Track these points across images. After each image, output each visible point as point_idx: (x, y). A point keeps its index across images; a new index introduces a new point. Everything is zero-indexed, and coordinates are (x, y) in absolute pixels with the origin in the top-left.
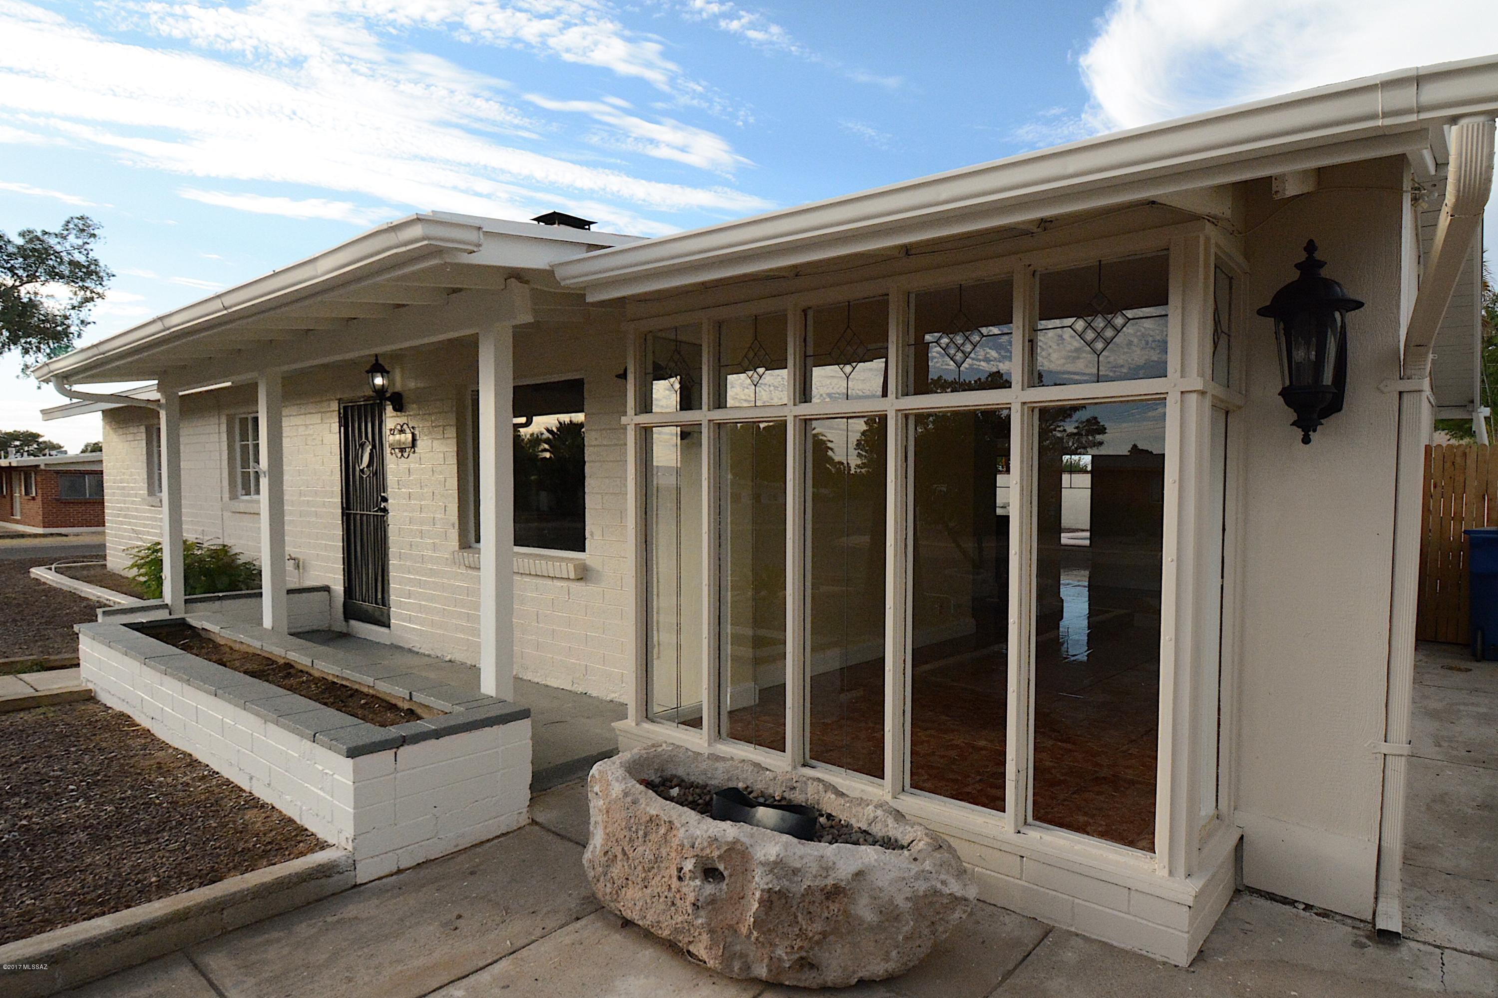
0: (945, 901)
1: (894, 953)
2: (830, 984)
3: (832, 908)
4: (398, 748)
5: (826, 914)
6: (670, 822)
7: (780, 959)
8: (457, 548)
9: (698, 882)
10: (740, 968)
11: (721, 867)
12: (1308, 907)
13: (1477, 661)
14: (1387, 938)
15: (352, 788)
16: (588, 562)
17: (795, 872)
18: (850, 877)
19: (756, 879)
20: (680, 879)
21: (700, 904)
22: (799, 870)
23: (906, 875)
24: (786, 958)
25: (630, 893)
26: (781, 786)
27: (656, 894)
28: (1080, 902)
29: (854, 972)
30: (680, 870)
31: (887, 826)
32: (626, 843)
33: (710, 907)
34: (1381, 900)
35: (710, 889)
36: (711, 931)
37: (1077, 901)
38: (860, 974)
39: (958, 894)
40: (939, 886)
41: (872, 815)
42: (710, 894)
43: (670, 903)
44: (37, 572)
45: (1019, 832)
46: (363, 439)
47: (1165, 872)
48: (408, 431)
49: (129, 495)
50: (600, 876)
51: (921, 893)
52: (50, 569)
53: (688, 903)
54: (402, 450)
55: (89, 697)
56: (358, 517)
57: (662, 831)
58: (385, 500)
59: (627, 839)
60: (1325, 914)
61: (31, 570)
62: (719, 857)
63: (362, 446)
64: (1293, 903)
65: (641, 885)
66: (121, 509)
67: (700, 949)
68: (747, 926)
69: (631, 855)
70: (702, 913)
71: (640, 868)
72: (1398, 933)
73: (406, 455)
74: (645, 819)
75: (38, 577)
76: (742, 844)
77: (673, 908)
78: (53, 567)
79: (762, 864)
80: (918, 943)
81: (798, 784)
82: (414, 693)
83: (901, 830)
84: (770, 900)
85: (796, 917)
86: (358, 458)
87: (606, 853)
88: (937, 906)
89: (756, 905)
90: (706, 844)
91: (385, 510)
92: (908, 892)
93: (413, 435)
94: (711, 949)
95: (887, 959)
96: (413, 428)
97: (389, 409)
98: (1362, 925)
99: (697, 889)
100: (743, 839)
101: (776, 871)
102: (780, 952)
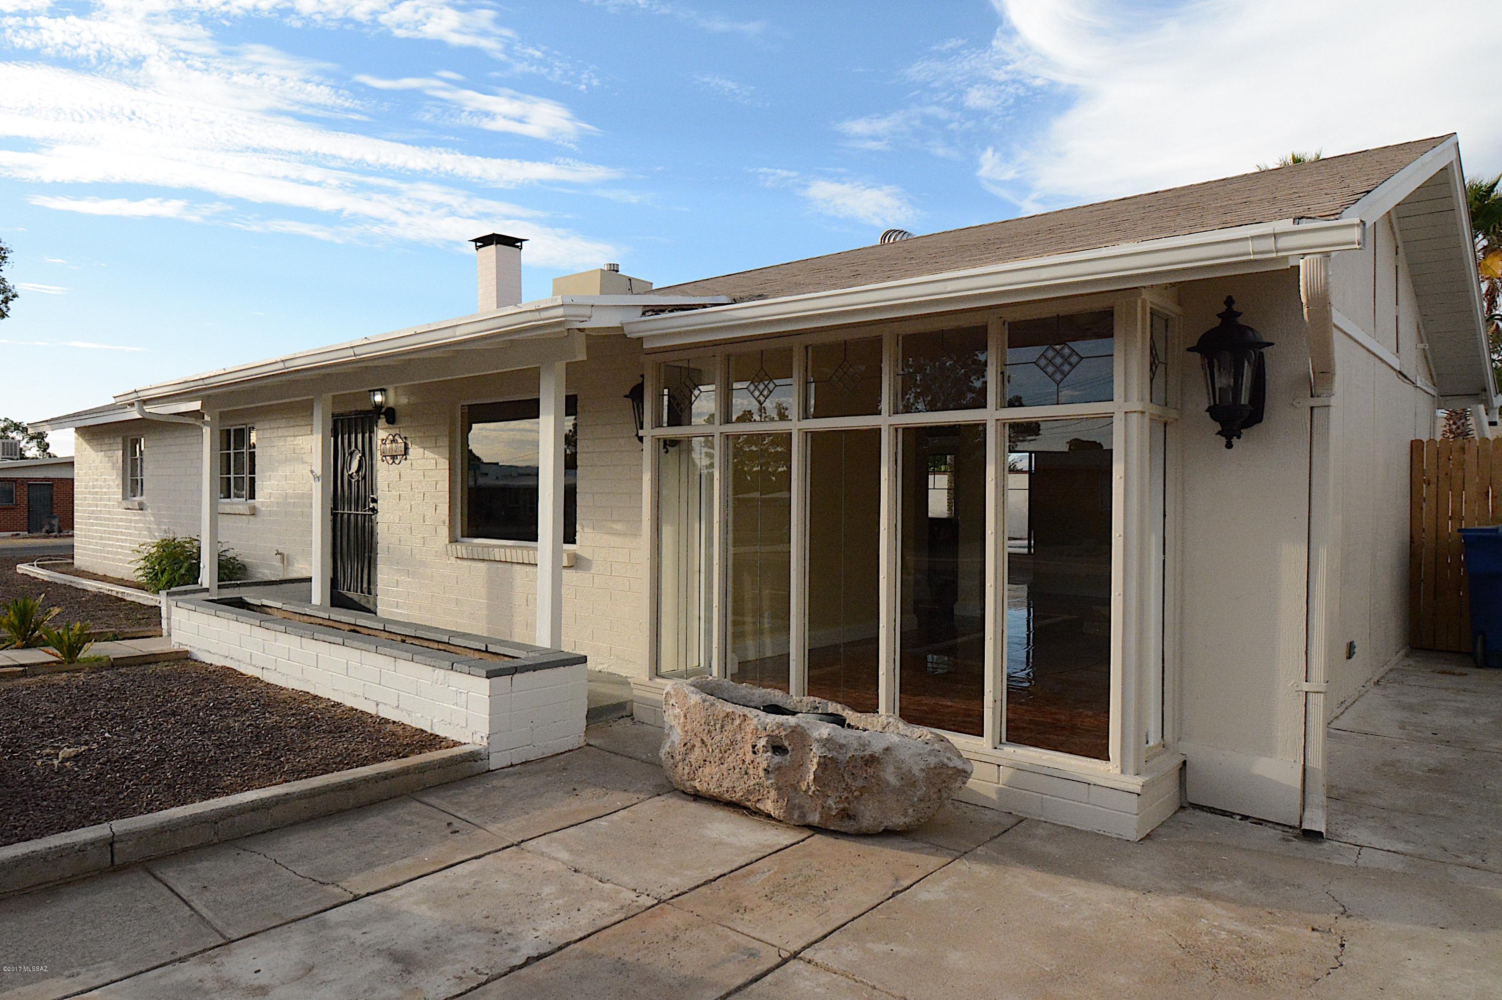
0: (950, 772)
1: (910, 811)
2: (864, 830)
3: (869, 770)
4: (513, 674)
5: (865, 775)
6: (744, 715)
7: (830, 808)
8: (447, 542)
9: (769, 754)
10: (799, 816)
11: (786, 744)
12: (1244, 818)
13: (1478, 667)
14: (1313, 836)
15: (488, 700)
16: (578, 552)
17: (842, 746)
18: (881, 750)
19: (814, 750)
20: (754, 753)
21: (770, 770)
22: (844, 745)
23: (922, 752)
24: (834, 806)
25: (707, 770)
26: (807, 706)
27: (732, 767)
28: (1048, 797)
29: (881, 823)
30: (754, 747)
31: (898, 728)
32: (705, 735)
33: (777, 773)
34: (1306, 809)
35: (777, 759)
36: (778, 789)
37: (1045, 796)
38: (885, 824)
39: (960, 767)
40: (946, 761)
41: (886, 721)
42: (778, 762)
43: (743, 773)
44: (23, 568)
45: (996, 748)
46: (353, 448)
47: (1118, 771)
48: (400, 441)
49: (101, 499)
50: (678, 763)
51: (932, 766)
52: (33, 565)
53: (760, 769)
54: (394, 457)
55: (183, 657)
56: (346, 516)
57: (737, 722)
58: (375, 501)
59: (706, 731)
60: (1260, 822)
61: (18, 566)
62: (785, 735)
63: (351, 454)
64: (1231, 815)
65: (718, 762)
66: (93, 512)
67: (768, 806)
68: (806, 784)
69: (709, 742)
70: (771, 776)
71: (718, 750)
72: (1321, 833)
73: (397, 461)
74: (722, 715)
75: (25, 572)
76: (802, 728)
77: (746, 776)
78: (35, 563)
79: (818, 741)
80: (928, 804)
81: (820, 705)
82: (489, 646)
83: (910, 730)
84: (824, 764)
85: (843, 777)
86: (346, 465)
87: (685, 745)
88: (944, 775)
89: (815, 767)
90: (775, 728)
91: (374, 510)
92: (922, 764)
93: (406, 444)
94: (777, 801)
95: (905, 814)
96: (405, 438)
97: (382, 422)
98: (1291, 830)
99: (769, 758)
100: (802, 725)
101: (827, 745)
102: (830, 802)
